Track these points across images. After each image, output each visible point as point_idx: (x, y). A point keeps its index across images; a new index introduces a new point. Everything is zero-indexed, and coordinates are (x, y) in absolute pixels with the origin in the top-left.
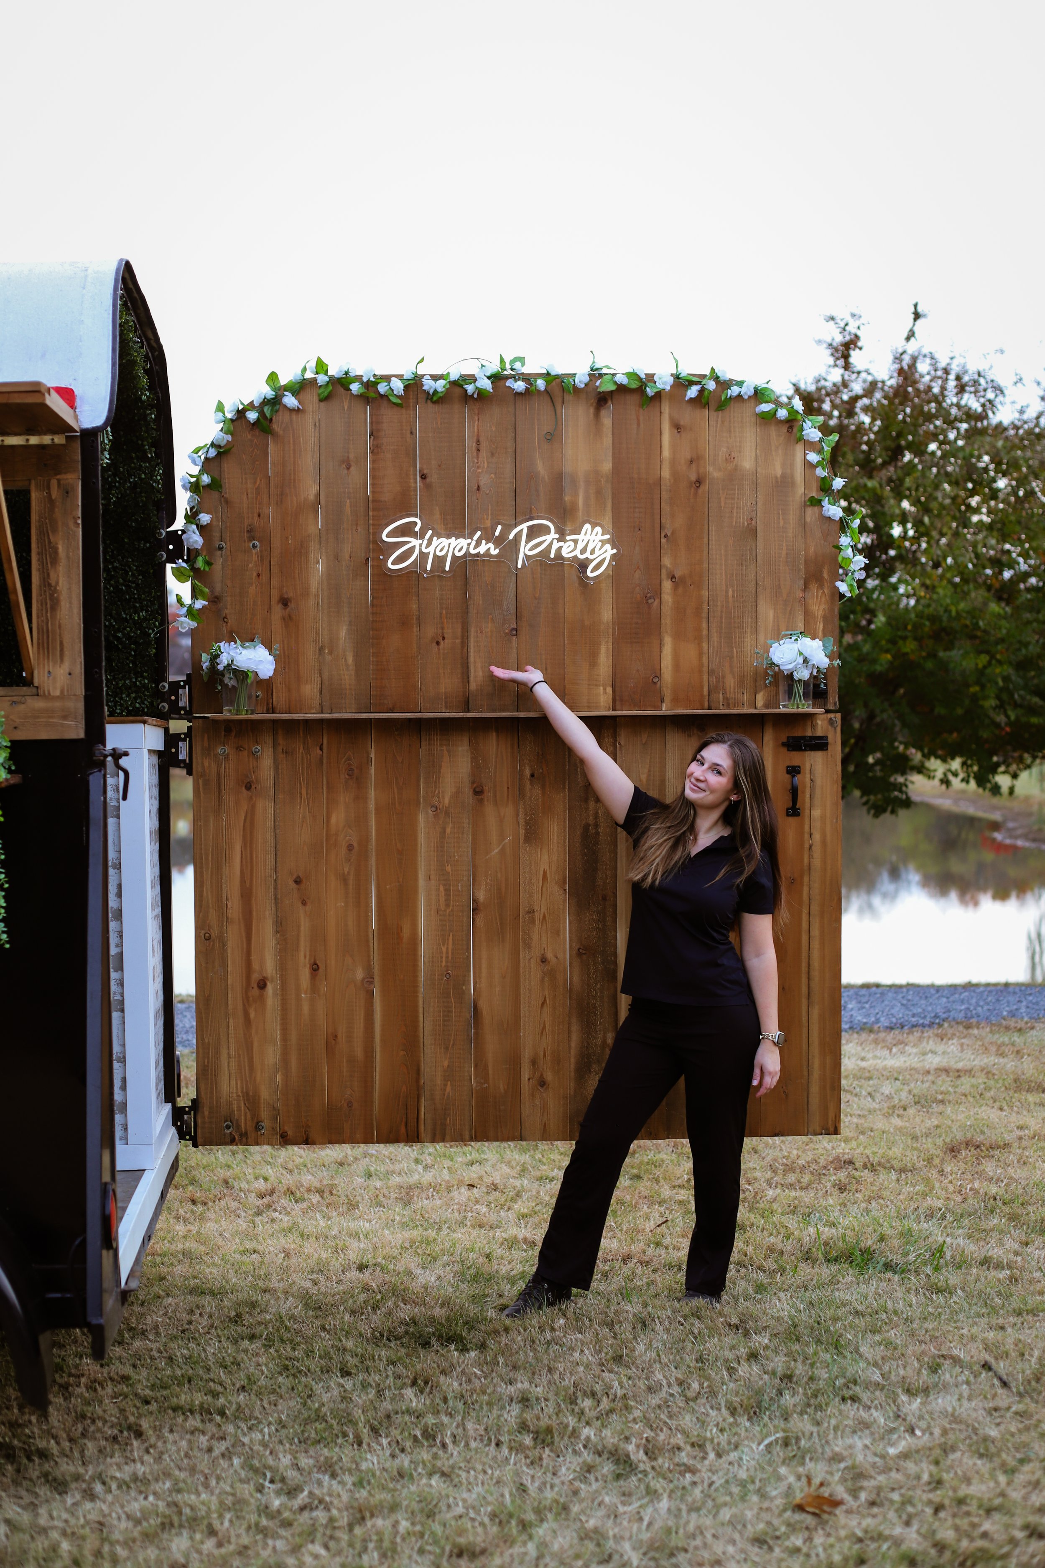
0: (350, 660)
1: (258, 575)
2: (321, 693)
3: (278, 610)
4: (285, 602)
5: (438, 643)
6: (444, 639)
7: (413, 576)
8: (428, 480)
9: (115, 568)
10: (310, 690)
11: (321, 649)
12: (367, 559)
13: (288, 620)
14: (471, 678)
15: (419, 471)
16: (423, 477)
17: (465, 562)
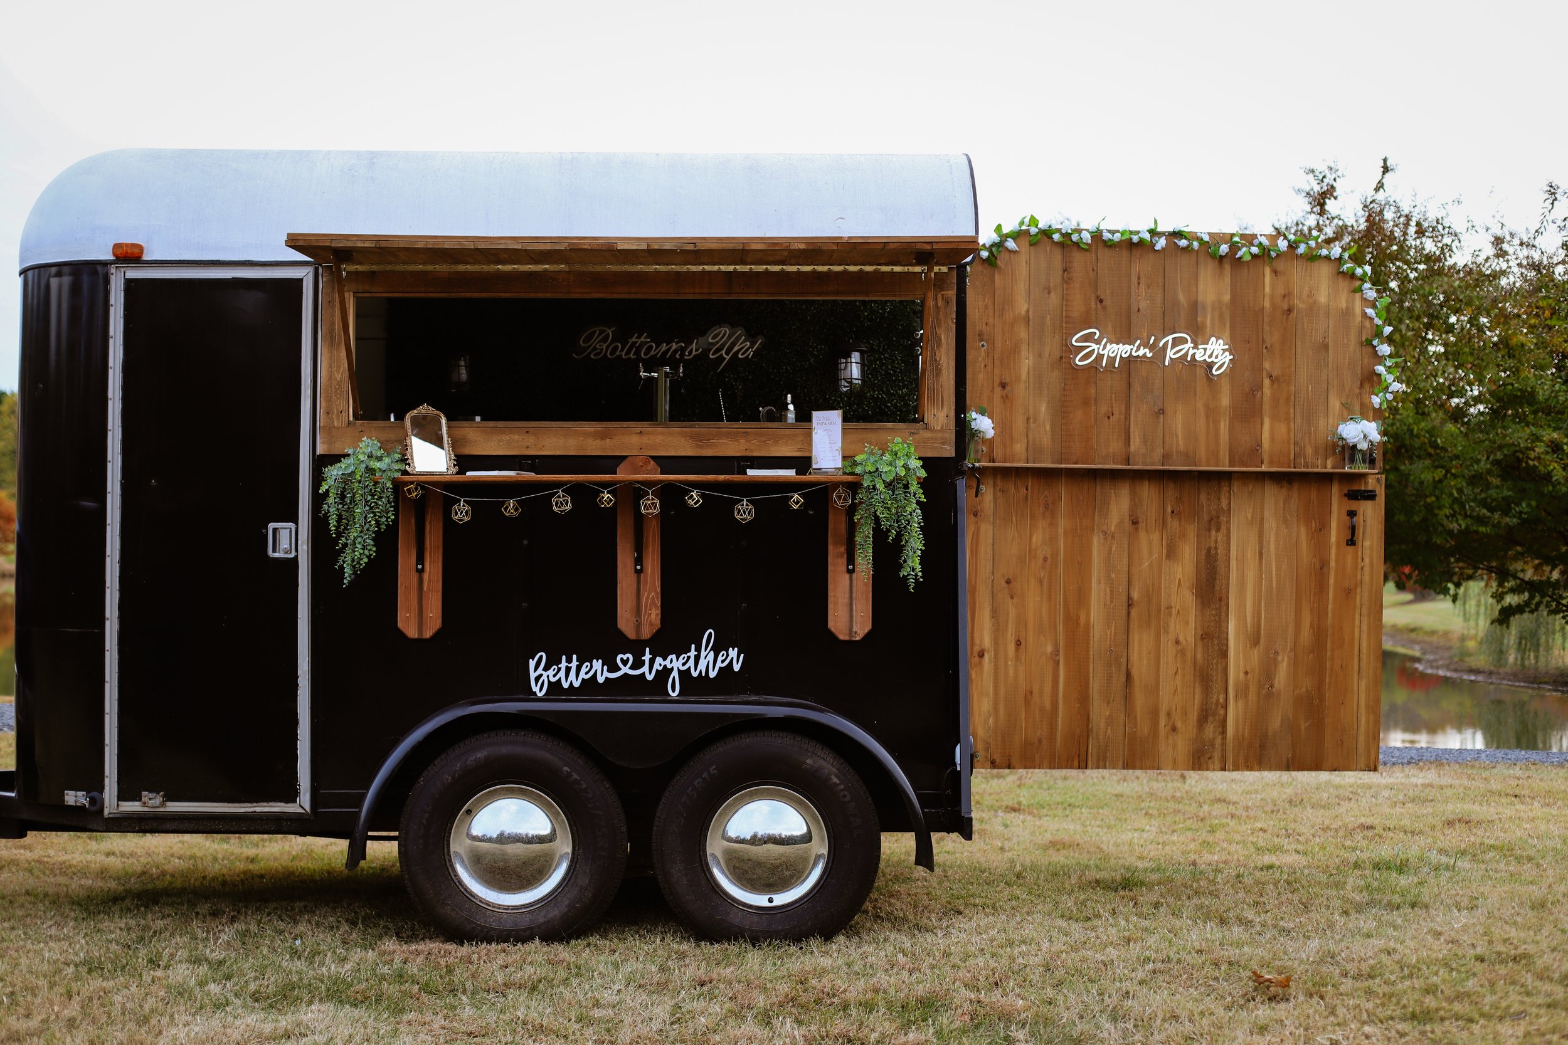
0: (1048, 427)
1: (985, 366)
2: (1027, 450)
3: (998, 391)
4: (1003, 386)
5: (1109, 418)
6: (1113, 415)
7: (1094, 368)
8: (1104, 303)
10: (1019, 448)
11: (1028, 419)
12: (1061, 357)
13: (1005, 398)
14: (1132, 443)
15: (1098, 297)
16: (1101, 301)
17: (1129, 362)
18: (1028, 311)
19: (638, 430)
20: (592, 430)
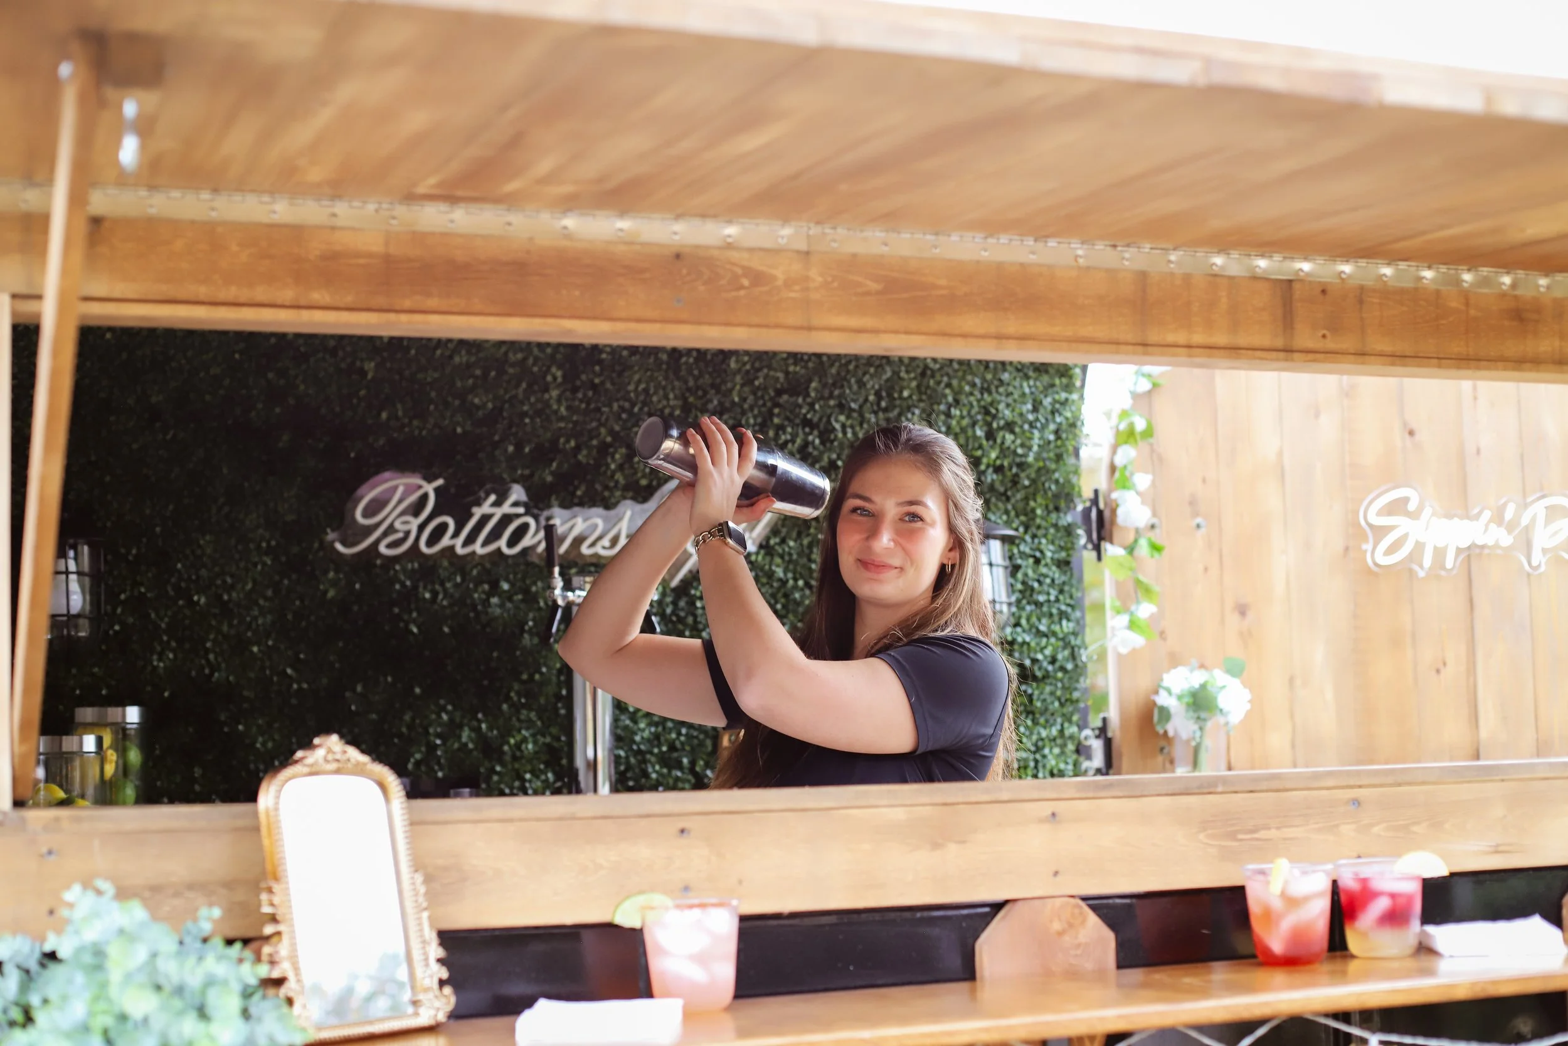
0: (1329, 695)
1: (1206, 569)
2: (1293, 746)
3: (1233, 619)
4: (1242, 610)
5: (1438, 671)
6: (1445, 664)
7: (1405, 571)
8: (1417, 437)
9: (1023, 555)
10: (1278, 741)
11: (1291, 680)
12: (1347, 549)
13: (1246, 637)
14: (1482, 722)
15: (1405, 424)
16: (1411, 433)
17: (1471, 555)
18: (1280, 454)
19: (1047, 808)
20: (899, 814)
